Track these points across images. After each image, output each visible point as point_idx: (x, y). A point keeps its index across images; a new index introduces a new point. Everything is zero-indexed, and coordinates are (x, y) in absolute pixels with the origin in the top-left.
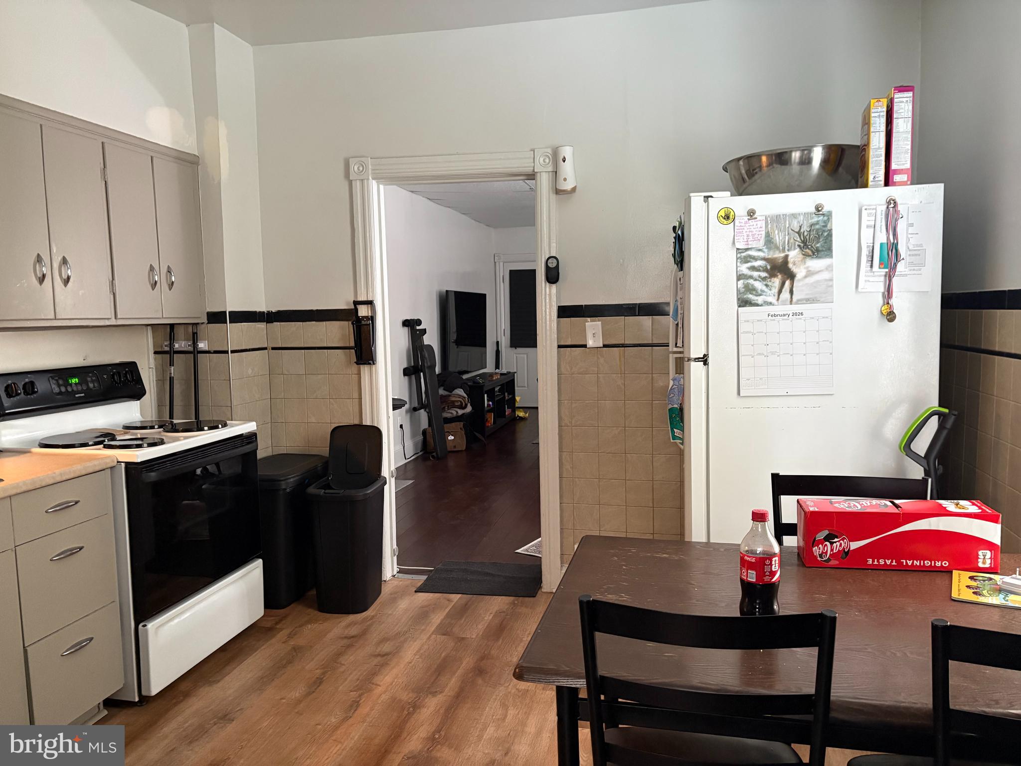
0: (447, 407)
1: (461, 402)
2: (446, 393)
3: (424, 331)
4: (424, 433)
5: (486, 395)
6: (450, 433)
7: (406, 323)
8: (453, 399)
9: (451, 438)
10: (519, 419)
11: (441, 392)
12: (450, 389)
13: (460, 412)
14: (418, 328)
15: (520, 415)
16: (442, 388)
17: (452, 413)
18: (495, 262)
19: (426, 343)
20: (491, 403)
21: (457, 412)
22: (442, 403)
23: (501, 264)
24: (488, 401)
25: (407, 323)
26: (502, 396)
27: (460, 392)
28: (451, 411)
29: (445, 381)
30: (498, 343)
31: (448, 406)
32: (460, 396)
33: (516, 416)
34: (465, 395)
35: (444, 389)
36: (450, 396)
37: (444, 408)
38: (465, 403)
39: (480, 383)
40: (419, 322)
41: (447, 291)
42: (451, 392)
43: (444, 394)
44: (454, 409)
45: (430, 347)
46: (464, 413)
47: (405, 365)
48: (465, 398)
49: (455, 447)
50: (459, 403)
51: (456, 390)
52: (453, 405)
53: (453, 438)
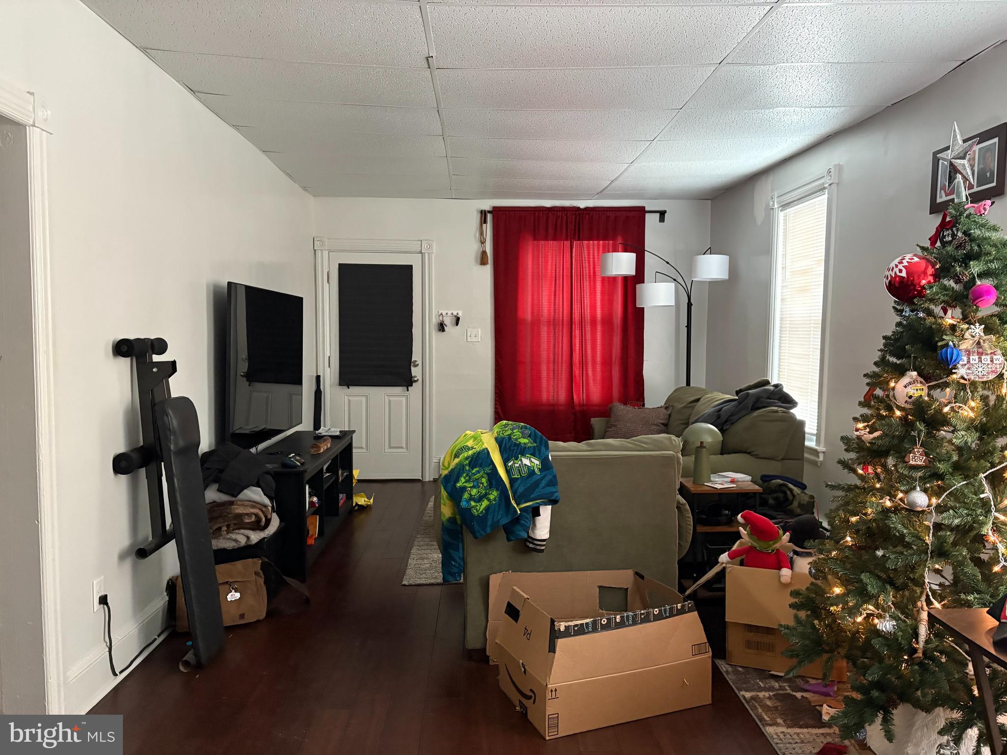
0: (225, 528)
1: (256, 515)
2: (223, 498)
3: (172, 367)
4: (171, 587)
5: (307, 487)
6: (231, 586)
7: (123, 348)
8: (239, 510)
9: (234, 596)
10: (358, 510)
11: (212, 495)
12: (233, 488)
13: (255, 537)
14: (156, 358)
15: (359, 503)
16: (215, 486)
17: (236, 541)
18: (315, 250)
19: (174, 394)
20: (315, 499)
21: (248, 538)
22: (212, 519)
23: (326, 253)
24: (311, 495)
25: (125, 348)
26: (334, 479)
27: (255, 494)
28: (233, 536)
29: (221, 471)
30: (318, 378)
31: (228, 526)
32: (255, 504)
33: (354, 505)
34: (267, 501)
35: (219, 490)
36: (232, 503)
37: (220, 529)
38: (266, 517)
39: (296, 466)
40: (160, 346)
41: (229, 284)
42: (235, 496)
43: (218, 501)
44: (242, 531)
45: (185, 404)
46: (264, 538)
47: (120, 447)
48: (266, 506)
49: (242, 616)
50: (253, 518)
51: (245, 491)
52: (239, 523)
53: (238, 595)
